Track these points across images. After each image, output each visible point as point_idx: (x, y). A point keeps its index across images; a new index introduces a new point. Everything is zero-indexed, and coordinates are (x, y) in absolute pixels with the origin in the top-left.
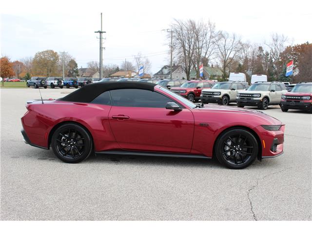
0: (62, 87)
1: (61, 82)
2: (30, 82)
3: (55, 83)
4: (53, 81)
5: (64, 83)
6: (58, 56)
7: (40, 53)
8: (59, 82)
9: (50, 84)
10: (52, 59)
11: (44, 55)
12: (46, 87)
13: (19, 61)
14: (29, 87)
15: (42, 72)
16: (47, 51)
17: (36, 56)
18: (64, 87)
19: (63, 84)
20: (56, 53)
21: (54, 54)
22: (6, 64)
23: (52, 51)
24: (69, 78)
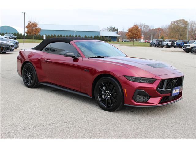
0: (175, 47)
1: (174, 44)
2: (152, 43)
3: (170, 43)
4: (168, 43)
5: (177, 44)
6: (188, 24)
7: (174, 22)
8: (173, 43)
9: (166, 45)
10: (183, 26)
11: (178, 23)
12: (162, 47)
13: (161, 28)
14: (151, 46)
15: (174, 36)
16: (180, 20)
17: (172, 24)
18: (176, 47)
19: (175, 45)
20: (187, 21)
21: (185, 22)
22: (136, 30)
23: (183, 20)
24: (181, 41)
